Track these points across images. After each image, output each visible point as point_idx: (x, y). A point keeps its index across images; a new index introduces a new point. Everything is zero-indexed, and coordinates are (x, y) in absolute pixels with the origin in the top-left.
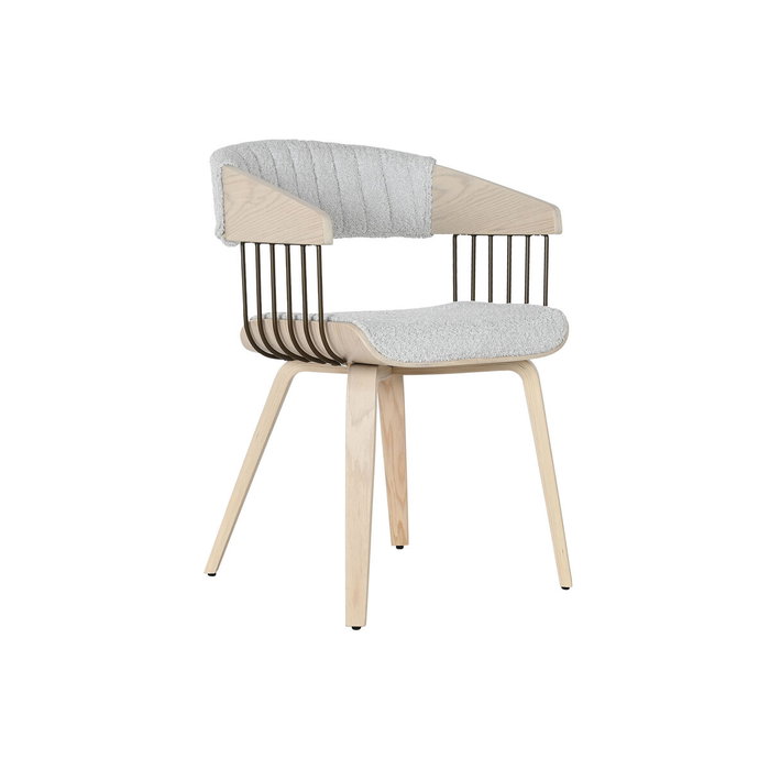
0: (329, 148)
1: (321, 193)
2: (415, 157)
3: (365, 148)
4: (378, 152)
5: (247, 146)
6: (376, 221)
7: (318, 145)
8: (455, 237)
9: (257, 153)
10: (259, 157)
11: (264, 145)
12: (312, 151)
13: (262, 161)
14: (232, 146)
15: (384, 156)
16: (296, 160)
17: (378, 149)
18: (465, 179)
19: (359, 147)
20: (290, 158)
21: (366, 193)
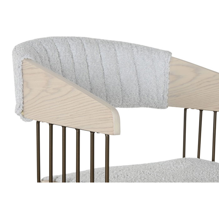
0: (96, 43)
1: (91, 76)
2: (157, 50)
3: (121, 43)
4: (131, 46)
5: (40, 42)
6: (128, 97)
7: (89, 40)
8: (185, 110)
9: (47, 47)
10: (48, 50)
11: (51, 40)
12: (85, 45)
13: (50, 54)
14: (29, 42)
15: (135, 50)
16: (74, 52)
17: (131, 44)
18: (197, 69)
19: (117, 42)
20: (70, 52)
21: (122, 77)
